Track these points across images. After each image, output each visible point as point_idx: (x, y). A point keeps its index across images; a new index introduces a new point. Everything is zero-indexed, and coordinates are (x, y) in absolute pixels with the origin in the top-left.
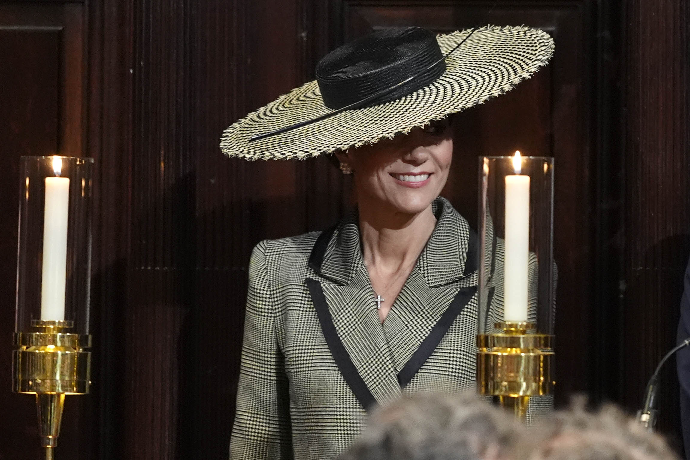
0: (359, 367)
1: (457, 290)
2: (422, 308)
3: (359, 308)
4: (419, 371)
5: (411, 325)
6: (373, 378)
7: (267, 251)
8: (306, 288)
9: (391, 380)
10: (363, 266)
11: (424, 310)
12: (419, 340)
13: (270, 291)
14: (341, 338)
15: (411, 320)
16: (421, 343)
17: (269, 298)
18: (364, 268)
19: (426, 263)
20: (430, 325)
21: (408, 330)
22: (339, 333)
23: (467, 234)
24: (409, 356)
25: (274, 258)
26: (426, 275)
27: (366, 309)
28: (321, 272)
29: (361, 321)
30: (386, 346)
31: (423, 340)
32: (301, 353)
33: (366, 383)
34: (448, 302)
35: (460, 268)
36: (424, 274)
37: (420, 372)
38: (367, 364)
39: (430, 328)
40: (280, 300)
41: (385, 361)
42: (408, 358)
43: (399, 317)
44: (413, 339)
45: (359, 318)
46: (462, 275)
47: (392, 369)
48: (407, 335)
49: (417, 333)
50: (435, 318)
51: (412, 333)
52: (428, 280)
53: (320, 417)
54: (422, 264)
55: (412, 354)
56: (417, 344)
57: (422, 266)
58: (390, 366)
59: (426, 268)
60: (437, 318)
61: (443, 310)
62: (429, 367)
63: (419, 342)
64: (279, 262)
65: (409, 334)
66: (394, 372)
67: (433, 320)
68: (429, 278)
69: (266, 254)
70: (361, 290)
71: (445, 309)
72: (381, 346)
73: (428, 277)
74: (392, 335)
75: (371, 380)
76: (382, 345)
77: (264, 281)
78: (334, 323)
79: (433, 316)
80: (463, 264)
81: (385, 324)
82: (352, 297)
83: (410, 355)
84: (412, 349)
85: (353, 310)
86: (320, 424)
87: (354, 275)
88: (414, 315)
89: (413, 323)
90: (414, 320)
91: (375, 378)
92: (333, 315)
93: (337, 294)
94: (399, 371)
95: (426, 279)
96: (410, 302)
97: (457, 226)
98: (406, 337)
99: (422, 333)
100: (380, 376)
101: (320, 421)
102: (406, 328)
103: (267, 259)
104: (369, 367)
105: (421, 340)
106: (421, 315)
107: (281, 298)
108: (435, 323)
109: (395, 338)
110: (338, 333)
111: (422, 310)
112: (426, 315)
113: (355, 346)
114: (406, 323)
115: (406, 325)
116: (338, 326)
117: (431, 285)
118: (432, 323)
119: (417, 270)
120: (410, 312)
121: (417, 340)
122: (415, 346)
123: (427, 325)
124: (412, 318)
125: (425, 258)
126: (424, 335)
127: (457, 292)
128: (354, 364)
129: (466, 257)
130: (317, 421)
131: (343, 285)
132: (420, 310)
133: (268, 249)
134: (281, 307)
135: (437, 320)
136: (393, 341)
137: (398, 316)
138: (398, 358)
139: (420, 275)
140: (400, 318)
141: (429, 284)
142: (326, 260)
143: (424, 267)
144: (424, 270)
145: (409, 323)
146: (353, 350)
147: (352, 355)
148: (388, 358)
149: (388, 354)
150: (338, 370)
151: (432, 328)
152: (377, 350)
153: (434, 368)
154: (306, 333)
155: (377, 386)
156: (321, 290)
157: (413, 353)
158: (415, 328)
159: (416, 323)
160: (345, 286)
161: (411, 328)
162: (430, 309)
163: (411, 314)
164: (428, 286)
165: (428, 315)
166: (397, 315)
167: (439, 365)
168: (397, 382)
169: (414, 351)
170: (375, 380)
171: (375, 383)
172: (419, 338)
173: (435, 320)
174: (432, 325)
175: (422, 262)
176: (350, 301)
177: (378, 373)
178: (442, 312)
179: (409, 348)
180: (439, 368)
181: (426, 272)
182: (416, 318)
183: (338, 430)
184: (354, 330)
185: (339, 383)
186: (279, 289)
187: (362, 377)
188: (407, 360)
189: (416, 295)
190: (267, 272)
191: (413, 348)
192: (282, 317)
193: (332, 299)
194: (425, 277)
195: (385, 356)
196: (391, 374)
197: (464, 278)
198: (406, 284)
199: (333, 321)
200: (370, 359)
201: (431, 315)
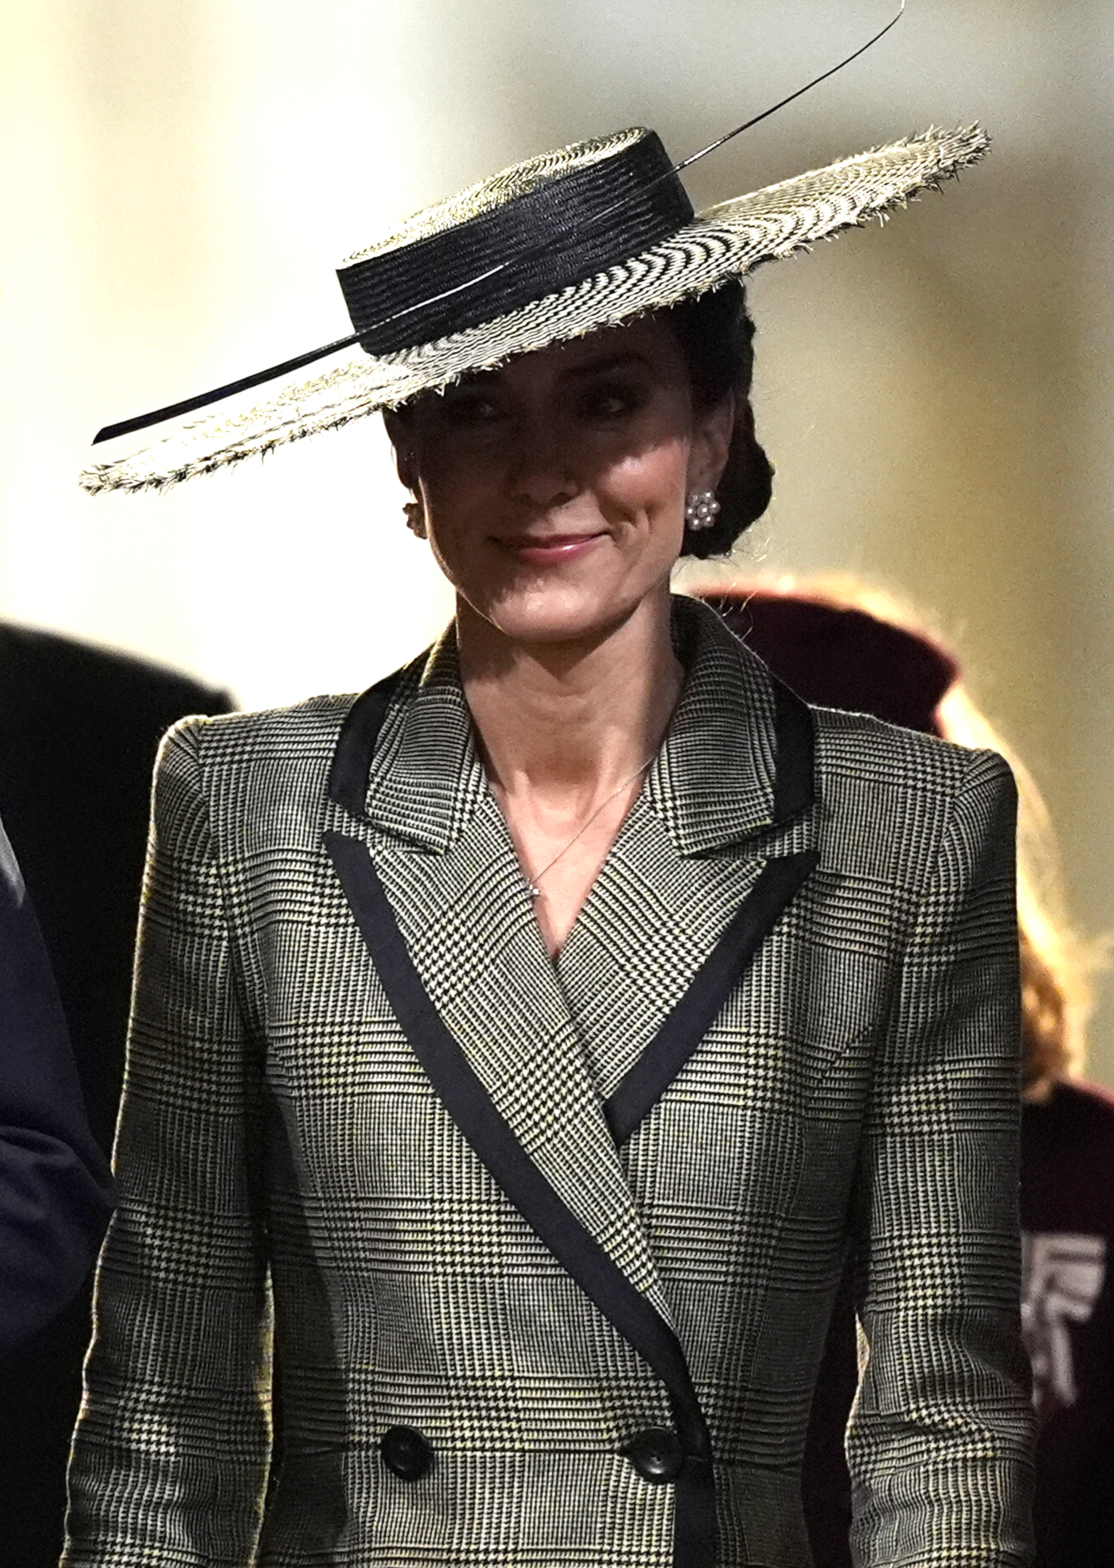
0: (494, 1088)
1: (759, 864)
2: (665, 918)
3: (485, 920)
4: (663, 1097)
5: (635, 967)
6: (536, 1117)
7: (202, 753)
8: (322, 861)
9: (589, 1123)
10: (489, 799)
11: (670, 924)
12: (659, 1009)
13: (218, 867)
14: (438, 1005)
15: (635, 952)
16: (665, 1016)
17: (215, 886)
18: (493, 804)
19: (669, 790)
20: (688, 966)
21: (628, 981)
22: (432, 991)
23: (769, 701)
24: (634, 1056)
25: (224, 773)
26: (671, 823)
27: (508, 922)
28: (367, 815)
29: (492, 955)
30: (570, 1029)
31: (671, 1010)
32: (322, 1045)
33: (518, 1133)
34: (737, 900)
35: (762, 799)
36: (666, 819)
37: (666, 1101)
38: (518, 1079)
39: (688, 973)
40: (247, 891)
41: (571, 1069)
42: (630, 1059)
43: (602, 944)
44: (642, 1006)
45: (487, 947)
46: (768, 821)
47: (590, 1094)
48: (626, 996)
49: (653, 988)
50: (702, 945)
51: (640, 989)
52: (678, 837)
53: (381, 1225)
54: (659, 792)
55: (641, 1048)
56: (655, 1020)
57: (660, 797)
58: (584, 1086)
59: (669, 804)
60: (709, 947)
61: (724, 923)
62: (689, 1087)
63: (660, 1016)
64: (241, 785)
65: (630, 993)
66: (596, 1102)
67: (695, 952)
68: (681, 832)
69: (201, 761)
70: (488, 868)
71: (727, 920)
72: (556, 1029)
73: (676, 828)
74: (582, 994)
75: (530, 1123)
76: (560, 1025)
77: (200, 839)
78: (416, 962)
79: (695, 938)
80: (769, 790)
81: (563, 965)
82: (465, 888)
83: (637, 1052)
84: (641, 1034)
85: (469, 924)
86: (380, 1246)
87: (464, 826)
88: (643, 939)
89: (642, 960)
90: (642, 953)
91: (543, 1118)
92: (409, 938)
93: (418, 880)
94: (607, 1097)
95: (672, 834)
96: (631, 900)
97: (742, 680)
98: (623, 1000)
99: (667, 988)
100: (557, 1112)
101: (385, 1236)
102: (622, 974)
103: (206, 774)
104: (524, 1087)
105: (667, 1010)
106: (663, 939)
107: (250, 885)
108: (702, 959)
109: (592, 1004)
110: (427, 990)
111: (664, 924)
112: (676, 938)
113: (479, 1028)
114: (622, 961)
115: (622, 967)
116: (427, 969)
117: (686, 852)
118: (695, 959)
119: (645, 807)
120: (630, 929)
121: (653, 1009)
122: (648, 1027)
123: (681, 966)
124: (636, 946)
125: (667, 776)
126: (673, 995)
127: (759, 871)
128: (481, 1079)
129: (773, 768)
130: (374, 1235)
131: (435, 854)
132: (658, 924)
133: (205, 745)
134: (249, 913)
135: (708, 952)
136: (585, 1012)
137: (598, 940)
138: (602, 1061)
139: (655, 822)
140: (605, 948)
141: (680, 848)
142: (377, 780)
143: (663, 800)
144: (665, 810)
145: (628, 960)
146: (475, 1038)
147: (471, 1053)
148: (578, 1063)
149: (576, 1050)
150: (434, 1096)
151: (694, 973)
152: (546, 1038)
153: (703, 1088)
154: (333, 989)
155: (549, 1140)
156: (370, 868)
157: (645, 1045)
158: (647, 974)
159: (648, 960)
160: (438, 854)
161: (634, 974)
162: (687, 920)
163: (632, 933)
164: (678, 854)
165: (683, 938)
166: (595, 937)
167: (718, 1079)
168: (605, 1130)
169: (648, 1041)
170: (543, 1125)
171: (542, 1132)
172: (659, 1003)
173: (702, 952)
174: (695, 967)
175: (658, 787)
176: (459, 899)
177: (550, 1104)
178: (720, 927)
179: (631, 1032)
180: (717, 1089)
181: (670, 814)
182: (649, 946)
183: (434, 1263)
184: (473, 981)
185: (437, 1132)
186: (243, 860)
187: (504, 1115)
188: (630, 1067)
189: (646, 882)
190: (207, 813)
191: (645, 1031)
192: (253, 941)
193: (405, 893)
194: (667, 830)
195: (571, 1055)
196: (589, 1108)
197: (774, 828)
198: (615, 850)
199: (411, 955)
200: (526, 1065)
201: (690, 938)
